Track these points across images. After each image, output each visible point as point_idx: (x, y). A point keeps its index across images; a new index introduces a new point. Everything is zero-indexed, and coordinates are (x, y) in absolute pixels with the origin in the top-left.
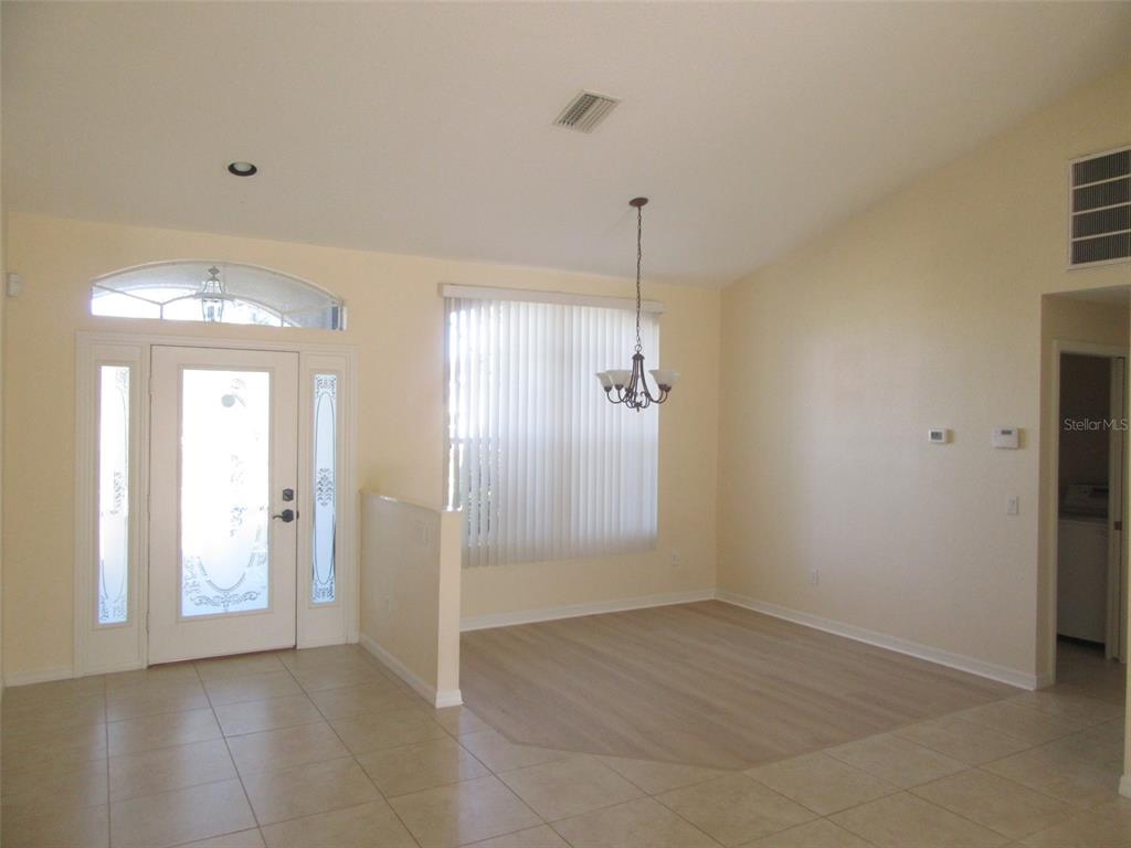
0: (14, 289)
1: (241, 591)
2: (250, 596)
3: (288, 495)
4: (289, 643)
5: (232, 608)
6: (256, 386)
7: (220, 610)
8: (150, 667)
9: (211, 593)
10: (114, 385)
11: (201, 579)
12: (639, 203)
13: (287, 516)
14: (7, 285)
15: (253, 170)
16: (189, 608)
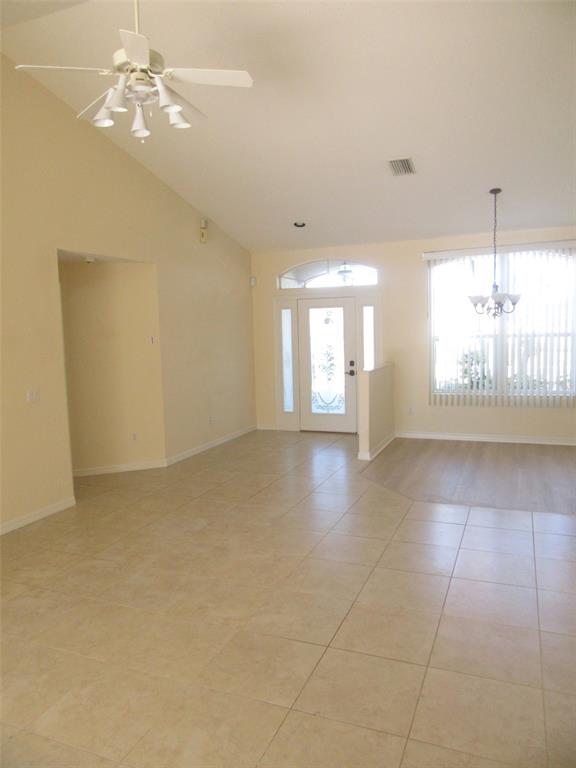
0: (253, 283)
1: (334, 404)
2: (337, 407)
3: (352, 363)
4: (353, 430)
5: (331, 412)
6: (337, 314)
7: (325, 412)
8: (301, 431)
9: (322, 404)
10: (286, 316)
11: (319, 399)
12: (495, 191)
13: (352, 373)
14: (250, 282)
15: (304, 225)
16: (315, 410)
